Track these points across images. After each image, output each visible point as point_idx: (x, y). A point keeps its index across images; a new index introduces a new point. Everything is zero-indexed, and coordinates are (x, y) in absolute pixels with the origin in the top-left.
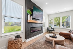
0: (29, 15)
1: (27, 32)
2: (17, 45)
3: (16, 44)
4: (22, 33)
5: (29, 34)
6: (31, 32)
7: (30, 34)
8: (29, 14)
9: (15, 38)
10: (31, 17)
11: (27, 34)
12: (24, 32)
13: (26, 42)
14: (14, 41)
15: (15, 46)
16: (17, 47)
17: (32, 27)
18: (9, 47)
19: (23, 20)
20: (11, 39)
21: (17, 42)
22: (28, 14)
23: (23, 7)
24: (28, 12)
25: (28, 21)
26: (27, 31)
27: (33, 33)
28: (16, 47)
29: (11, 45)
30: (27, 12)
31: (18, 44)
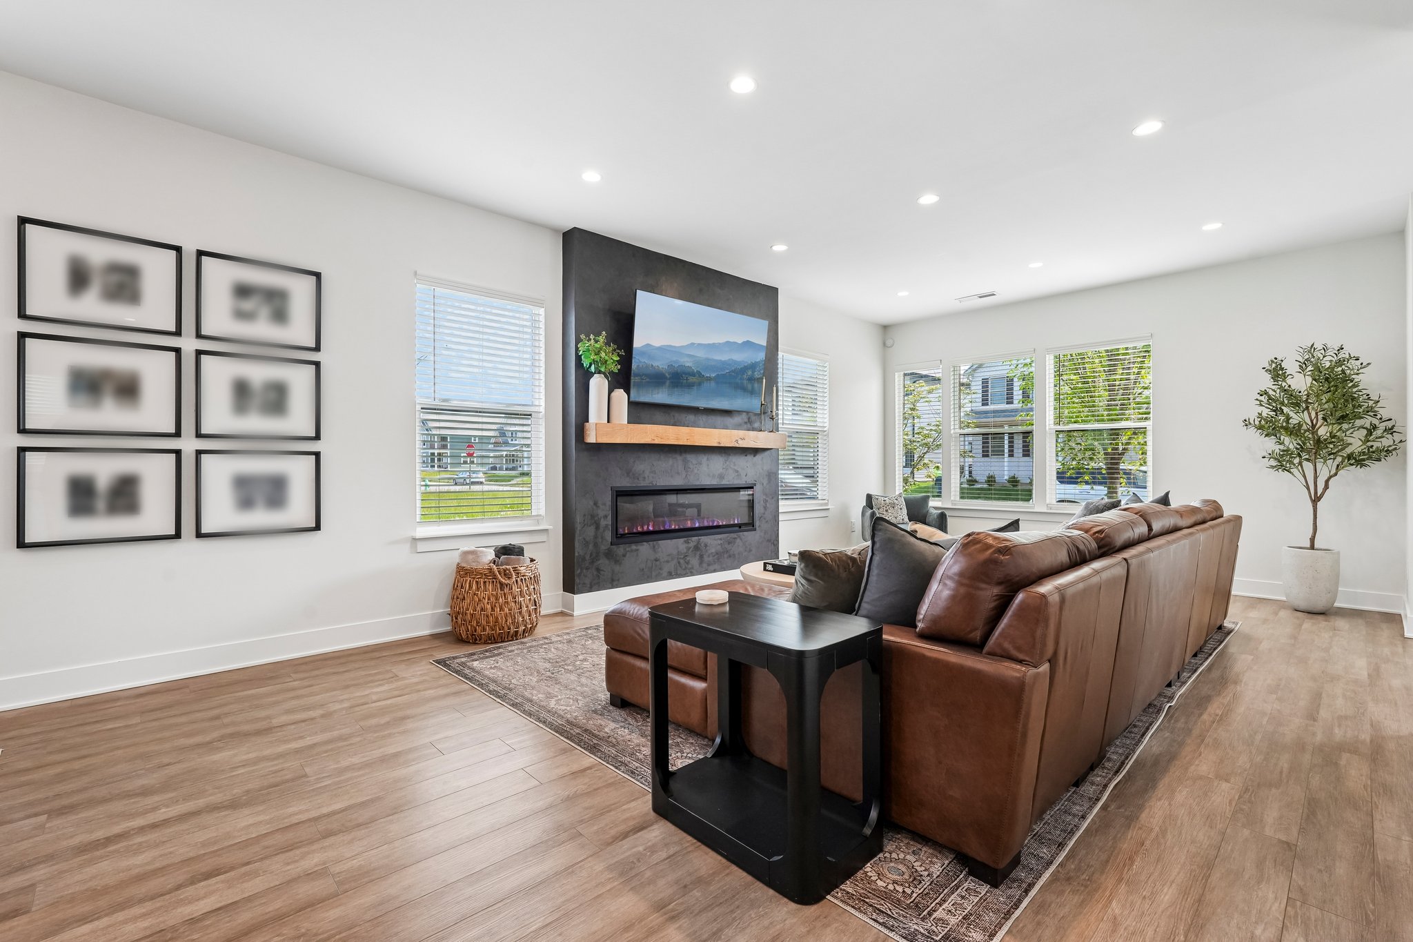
0: (598, 385)
1: (578, 527)
2: (510, 598)
3: (501, 584)
4: (542, 538)
5: (604, 547)
6: (619, 538)
7: (609, 555)
8: (600, 372)
9: (490, 555)
10: (620, 394)
11: (578, 549)
12: (555, 525)
13: (572, 616)
14: (490, 570)
15: (497, 599)
16: (506, 610)
17: (625, 483)
18: (467, 601)
19: (542, 422)
20: (470, 557)
21: (506, 574)
22: (584, 376)
23: (542, 311)
24: (586, 363)
25: (591, 438)
26: (579, 518)
27: (645, 549)
28: (501, 609)
29: (478, 589)
30: (578, 358)
31: (516, 590)
